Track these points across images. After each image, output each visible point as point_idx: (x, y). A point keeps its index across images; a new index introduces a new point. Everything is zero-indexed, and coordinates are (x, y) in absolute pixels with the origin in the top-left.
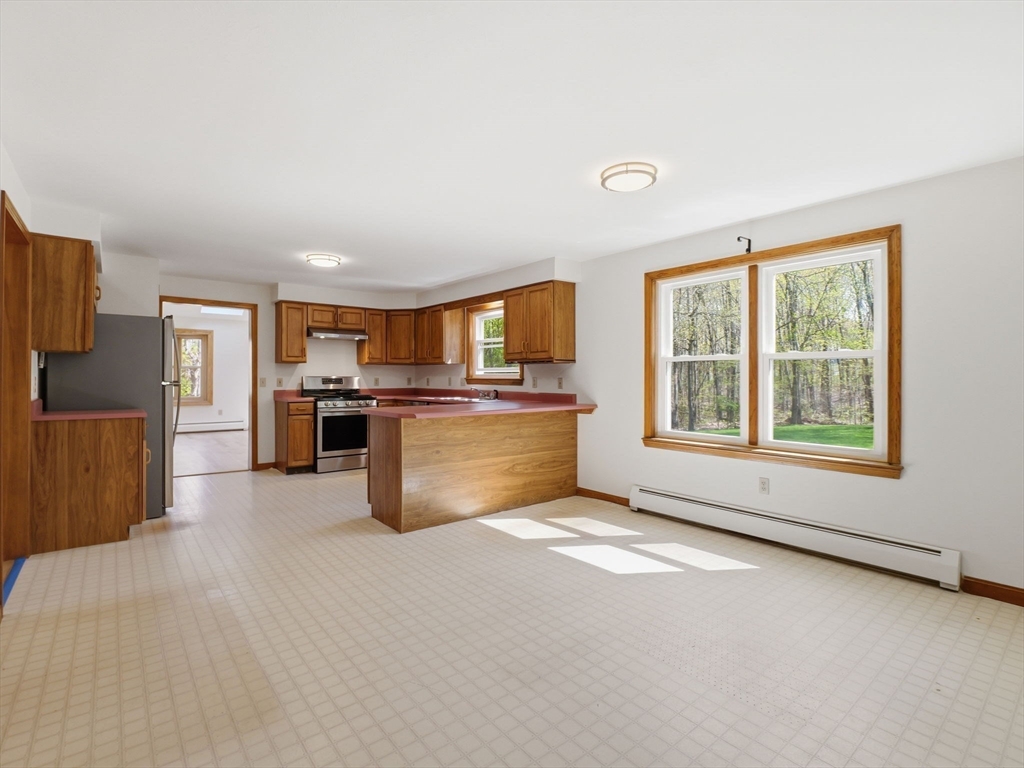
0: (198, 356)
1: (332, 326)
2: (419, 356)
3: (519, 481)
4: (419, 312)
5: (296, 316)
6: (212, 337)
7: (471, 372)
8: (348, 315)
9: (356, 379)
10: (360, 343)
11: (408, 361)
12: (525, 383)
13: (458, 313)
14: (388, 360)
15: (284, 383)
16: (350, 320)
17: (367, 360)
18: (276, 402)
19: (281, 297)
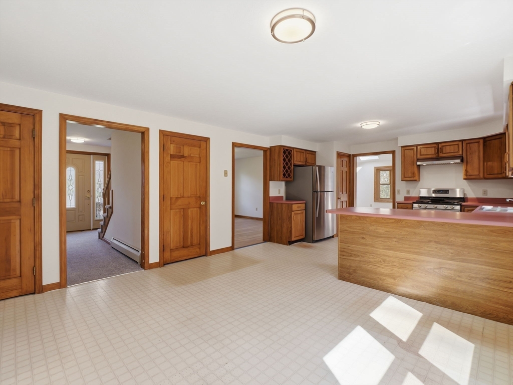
1: (434, 156)
5: (410, 154)
8: (448, 147)
9: (458, 190)
14: (486, 176)
15: (411, 192)
16: (449, 150)
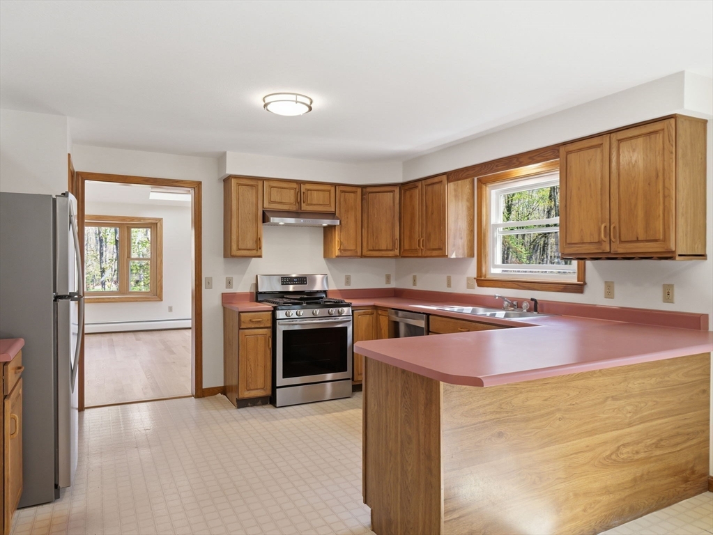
0: (145, 251)
1: (294, 208)
2: (407, 247)
3: (624, 475)
4: (406, 187)
5: (249, 195)
6: (162, 225)
7: (484, 269)
8: (315, 194)
10: (328, 230)
11: (391, 254)
12: (587, 290)
13: (465, 185)
14: (365, 253)
15: (234, 283)
16: (317, 200)
17: (337, 253)
18: (224, 308)
19: (231, 170)
